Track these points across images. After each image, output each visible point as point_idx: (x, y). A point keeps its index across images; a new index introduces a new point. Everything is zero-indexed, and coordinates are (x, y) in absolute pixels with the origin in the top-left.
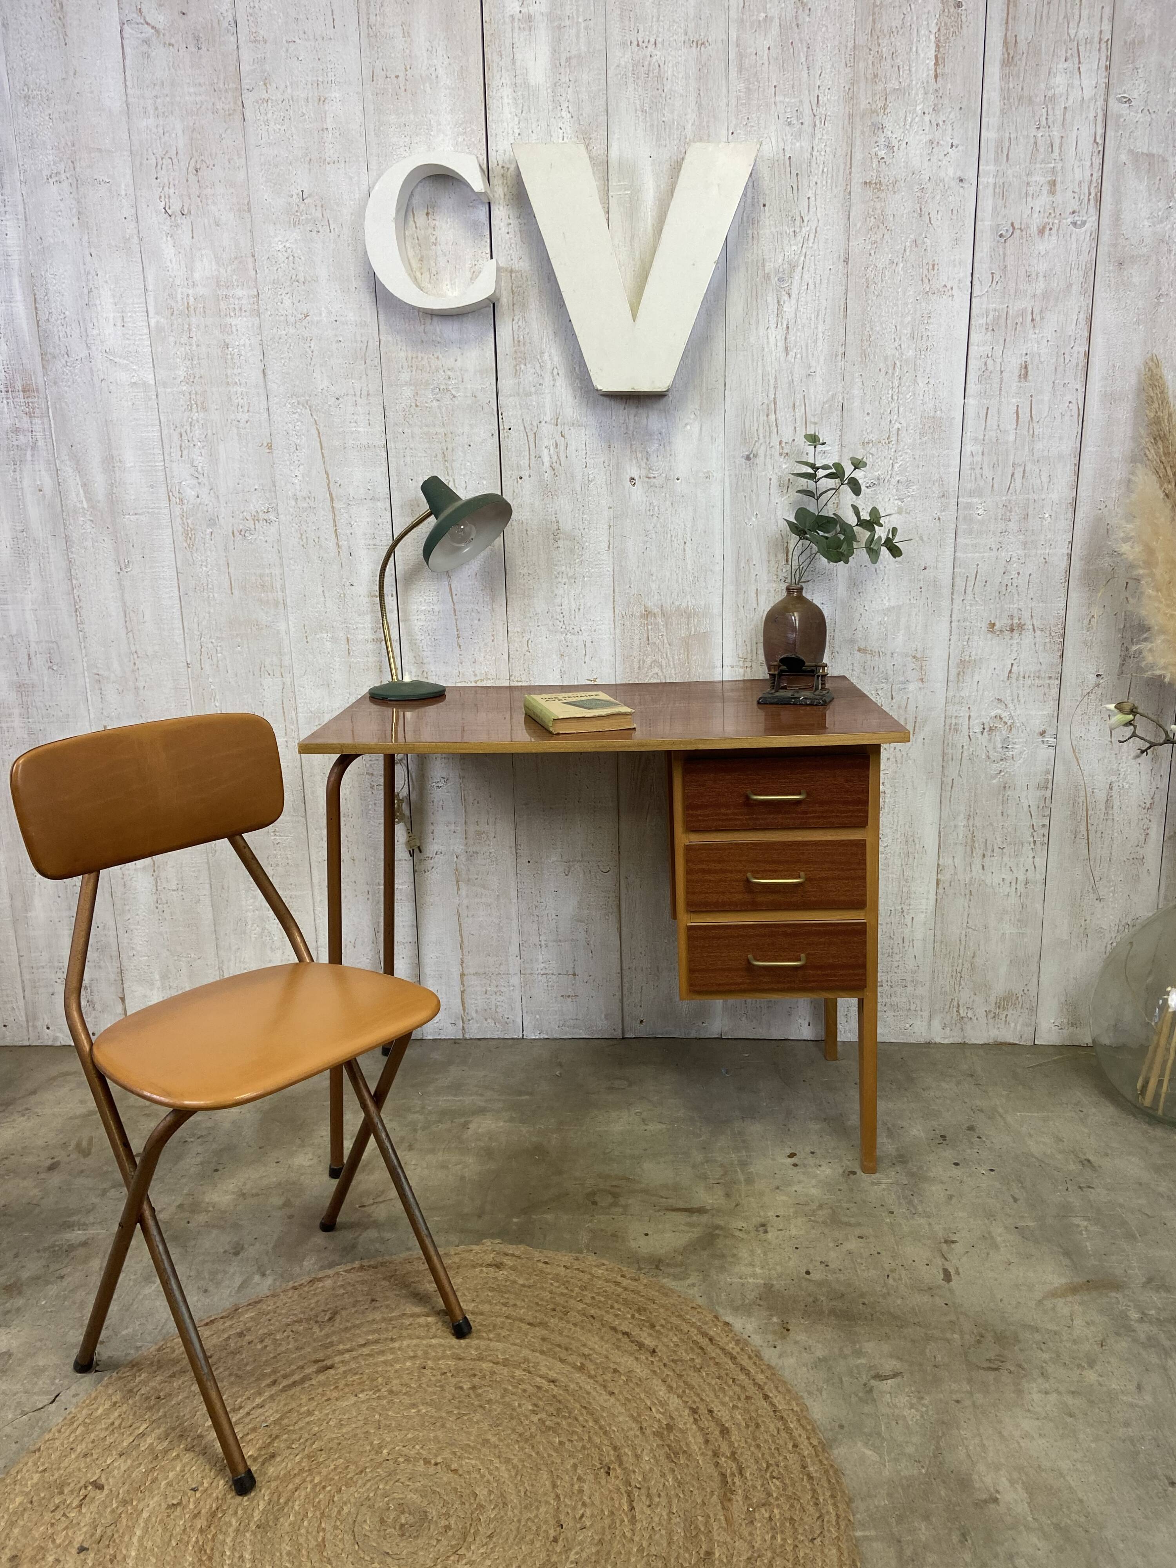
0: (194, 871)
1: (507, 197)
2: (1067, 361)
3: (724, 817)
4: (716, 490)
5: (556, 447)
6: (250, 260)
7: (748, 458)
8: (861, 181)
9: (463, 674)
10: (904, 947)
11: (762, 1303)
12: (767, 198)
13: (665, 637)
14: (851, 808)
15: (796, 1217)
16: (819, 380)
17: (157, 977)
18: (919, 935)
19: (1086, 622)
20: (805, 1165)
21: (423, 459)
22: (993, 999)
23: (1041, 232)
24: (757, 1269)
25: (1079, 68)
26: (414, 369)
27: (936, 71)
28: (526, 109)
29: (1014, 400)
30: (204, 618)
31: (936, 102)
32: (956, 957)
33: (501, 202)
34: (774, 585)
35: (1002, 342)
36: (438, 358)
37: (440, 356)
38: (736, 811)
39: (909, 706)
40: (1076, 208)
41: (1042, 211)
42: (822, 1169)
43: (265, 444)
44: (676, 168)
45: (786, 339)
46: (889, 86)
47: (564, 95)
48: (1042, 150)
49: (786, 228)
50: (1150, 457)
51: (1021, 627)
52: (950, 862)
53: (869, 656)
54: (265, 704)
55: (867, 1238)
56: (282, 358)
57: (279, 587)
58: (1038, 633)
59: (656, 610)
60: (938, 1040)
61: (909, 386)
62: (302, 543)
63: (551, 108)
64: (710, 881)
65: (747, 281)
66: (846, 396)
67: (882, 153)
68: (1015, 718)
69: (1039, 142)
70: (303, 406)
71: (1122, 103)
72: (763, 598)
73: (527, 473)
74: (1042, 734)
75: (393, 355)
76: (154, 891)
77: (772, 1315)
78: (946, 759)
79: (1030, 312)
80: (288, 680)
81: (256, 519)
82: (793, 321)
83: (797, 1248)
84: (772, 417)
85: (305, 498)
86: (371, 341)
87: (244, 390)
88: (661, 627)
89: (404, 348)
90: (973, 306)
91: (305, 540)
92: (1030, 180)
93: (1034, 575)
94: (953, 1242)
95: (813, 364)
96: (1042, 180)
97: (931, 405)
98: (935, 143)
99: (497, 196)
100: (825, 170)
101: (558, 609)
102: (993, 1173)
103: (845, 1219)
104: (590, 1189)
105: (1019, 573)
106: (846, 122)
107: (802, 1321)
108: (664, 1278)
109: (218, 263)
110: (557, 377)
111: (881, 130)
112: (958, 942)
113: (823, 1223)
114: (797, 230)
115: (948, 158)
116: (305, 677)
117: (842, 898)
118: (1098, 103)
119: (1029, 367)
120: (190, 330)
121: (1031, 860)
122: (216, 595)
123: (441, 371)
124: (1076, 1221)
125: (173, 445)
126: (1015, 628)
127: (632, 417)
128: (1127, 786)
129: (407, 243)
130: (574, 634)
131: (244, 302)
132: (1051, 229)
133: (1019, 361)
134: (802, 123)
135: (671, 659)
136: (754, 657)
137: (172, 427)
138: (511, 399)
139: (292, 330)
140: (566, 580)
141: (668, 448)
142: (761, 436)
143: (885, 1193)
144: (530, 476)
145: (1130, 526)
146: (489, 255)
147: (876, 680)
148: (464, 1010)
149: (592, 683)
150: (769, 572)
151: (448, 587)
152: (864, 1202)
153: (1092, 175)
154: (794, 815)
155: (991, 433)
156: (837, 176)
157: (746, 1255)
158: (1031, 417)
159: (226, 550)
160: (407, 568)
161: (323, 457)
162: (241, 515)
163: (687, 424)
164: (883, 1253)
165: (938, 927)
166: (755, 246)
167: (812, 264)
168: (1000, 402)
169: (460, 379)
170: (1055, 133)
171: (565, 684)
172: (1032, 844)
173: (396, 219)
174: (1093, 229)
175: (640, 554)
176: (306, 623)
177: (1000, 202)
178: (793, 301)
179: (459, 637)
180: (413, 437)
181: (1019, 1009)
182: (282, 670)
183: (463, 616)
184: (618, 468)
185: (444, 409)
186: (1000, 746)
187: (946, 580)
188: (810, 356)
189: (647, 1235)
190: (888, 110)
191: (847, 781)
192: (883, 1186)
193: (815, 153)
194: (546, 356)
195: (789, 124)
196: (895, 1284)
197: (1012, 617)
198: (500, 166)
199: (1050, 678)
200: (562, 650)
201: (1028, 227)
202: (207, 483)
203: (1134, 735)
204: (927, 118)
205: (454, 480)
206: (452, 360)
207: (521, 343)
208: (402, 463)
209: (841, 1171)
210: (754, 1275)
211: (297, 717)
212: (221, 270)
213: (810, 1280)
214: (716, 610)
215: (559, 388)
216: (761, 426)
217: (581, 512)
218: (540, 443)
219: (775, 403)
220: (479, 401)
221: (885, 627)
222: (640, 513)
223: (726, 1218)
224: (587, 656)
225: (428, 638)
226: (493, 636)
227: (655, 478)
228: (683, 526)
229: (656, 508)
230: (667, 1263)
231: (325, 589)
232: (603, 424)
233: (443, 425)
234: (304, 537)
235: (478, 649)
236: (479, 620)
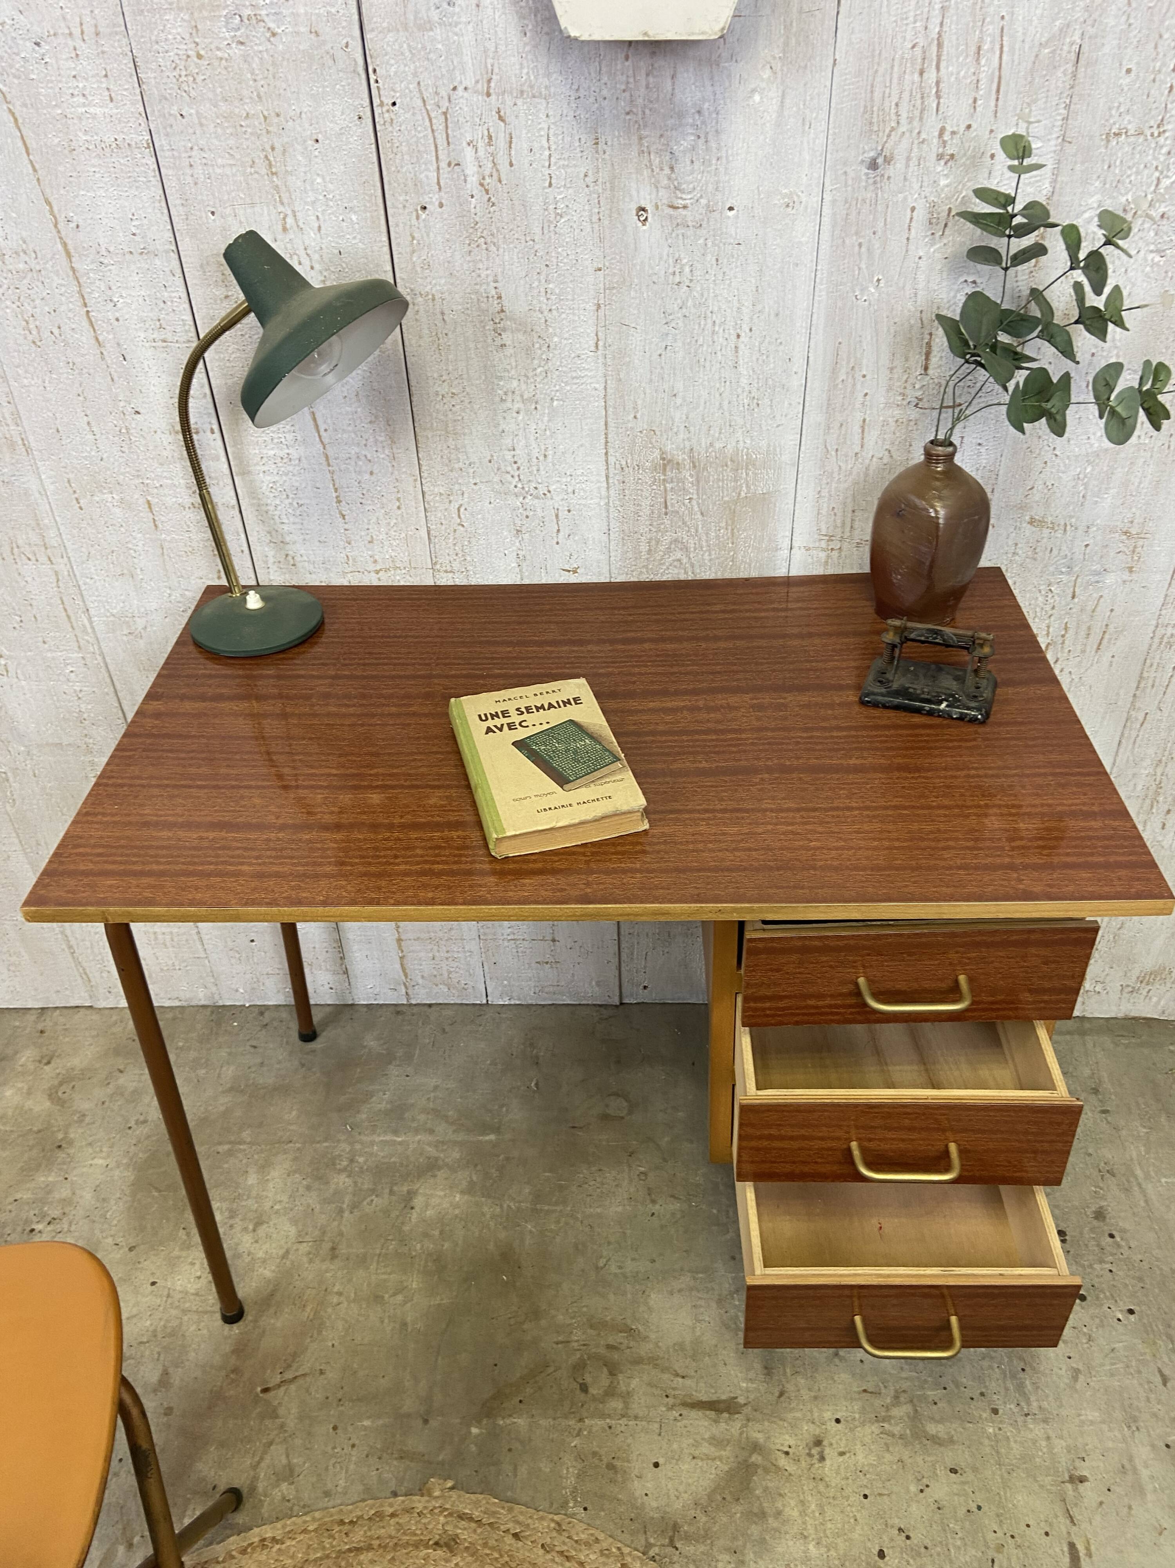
4: (804, 232)
5: (490, 144)
7: (873, 165)
9: (354, 560)
13: (694, 503)
15: (863, 1424)
21: (228, 171)
24: (811, 1547)
34: (897, 412)
39: (1099, 608)
53: (1046, 531)
54: (34, 603)
55: (963, 1471)
59: (680, 457)
62: (30, 338)
66: (1091, 31)
72: (872, 436)
73: (435, 198)
78: (1142, 685)
80: (64, 570)
83: (866, 1496)
84: (931, 76)
88: (690, 486)
91: (34, 332)
94: (1082, 1480)
101: (508, 456)
102: (1132, 1318)
103: (932, 1428)
104: (578, 1355)
113: (901, 1437)
116: (91, 563)
127: (642, 77)
130: (537, 498)
135: (704, 538)
136: (847, 534)
138: (390, 37)
140: (520, 405)
141: (713, 145)
142: (903, 121)
144: (441, 205)
148: (406, 975)
150: (890, 389)
151: (308, 418)
157: (795, 1513)
160: (230, 382)
161: (35, 170)
163: (754, 91)
164: (985, 1506)
175: (655, 356)
176: (71, 476)
179: (339, 502)
180: (201, 125)
182: (49, 552)
183: (343, 467)
184: (612, 189)
185: (256, 62)
189: (656, 1465)
200: (519, 523)
205: (294, 212)
208: (188, 181)
211: (91, 623)
214: (787, 457)
215: (490, 11)
216: (906, 96)
217: (542, 277)
218: (457, 133)
219: (940, 45)
220: (324, 42)
221: (1086, 486)
222: (655, 278)
223: (766, 1423)
224: (561, 534)
225: (287, 502)
226: (398, 499)
227: (685, 207)
228: (736, 304)
229: (687, 269)
230: (686, 1532)
231: (90, 418)
232: (582, 93)
233: (259, 96)
234: (32, 326)
235: (374, 520)
236: (371, 473)
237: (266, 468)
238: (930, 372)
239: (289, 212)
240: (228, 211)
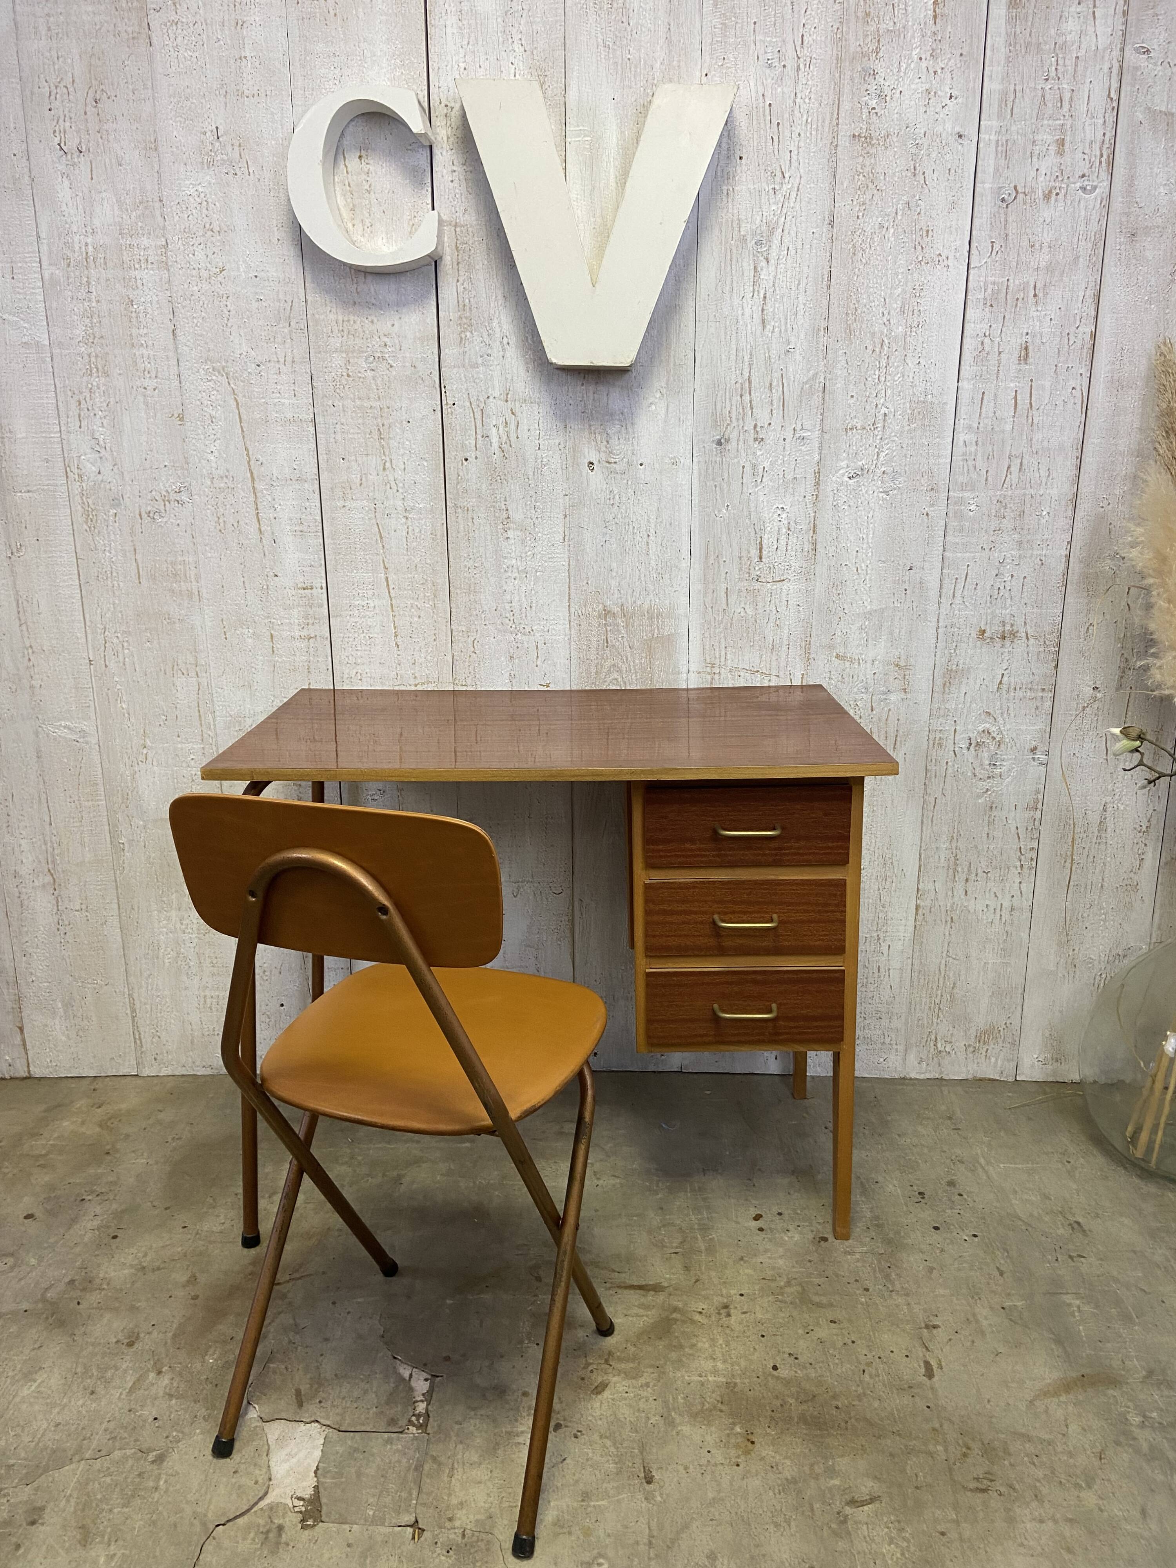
0: (100, 890)
1: (451, 139)
2: (1071, 342)
3: (689, 853)
4: (683, 478)
5: (506, 427)
6: (157, 205)
7: (719, 443)
8: (848, 134)
9: (401, 676)
10: (879, 977)
11: (723, 1408)
12: (744, 151)
13: (625, 640)
14: (830, 844)
15: (762, 1297)
16: (798, 357)
17: (60, 1005)
18: (895, 964)
19: (1084, 629)
20: (771, 1230)
21: (356, 436)
22: (972, 1032)
23: (1047, 197)
24: (719, 1364)
25: (1094, 13)
26: (346, 332)
27: (935, 11)
28: (472, 38)
29: (1012, 385)
30: (109, 610)
31: (934, 46)
32: (935, 987)
33: (445, 145)
34: (746, 584)
35: (1001, 319)
36: (372, 322)
37: (375, 320)
38: (702, 846)
39: (890, 718)
40: (1086, 171)
41: (1048, 174)
42: (789, 1234)
43: (176, 415)
44: (643, 111)
45: (763, 310)
46: (883, 26)
47: (516, 25)
48: (1050, 105)
49: (764, 185)
50: (1161, 452)
51: (1014, 634)
52: (930, 886)
53: (848, 664)
54: (178, 706)
55: (840, 1322)
56: (194, 318)
57: (192, 577)
58: (1032, 641)
59: (616, 610)
60: (913, 1075)
61: (898, 366)
62: (218, 528)
63: (501, 39)
64: (672, 923)
65: (721, 243)
66: (829, 376)
67: (873, 103)
68: (1004, 733)
69: (1047, 97)
70: (219, 372)
71: (1139, 53)
72: (732, 598)
73: (473, 454)
74: (1033, 750)
75: (322, 317)
76: (55, 911)
77: (734, 1424)
78: (929, 776)
79: (1032, 286)
80: (204, 681)
81: (166, 500)
82: (771, 290)
83: (763, 1336)
84: (747, 398)
85: (222, 477)
86: (296, 300)
87: (152, 353)
88: (621, 628)
89: (334, 310)
90: (971, 278)
91: (222, 525)
92: (1036, 138)
93: (1028, 578)
94: (935, 1327)
95: (793, 339)
96: (1049, 138)
97: (921, 388)
98: (932, 93)
99: (439, 139)
100: (809, 120)
101: (507, 606)
102: (976, 1239)
103: (816, 1299)
104: (534, 1262)
105: (1012, 576)
106: (834, 65)
107: (769, 1430)
108: (614, 1376)
109: (120, 209)
110: (507, 346)
111: (872, 77)
112: (937, 972)
113: (791, 1303)
114: (777, 187)
115: (946, 111)
116: (224, 677)
117: (818, 943)
118: (1114, 53)
119: (1030, 349)
120: (88, 283)
121: (1017, 884)
122: (121, 584)
123: (376, 337)
124: (1068, 1299)
125: (71, 413)
126: (1007, 636)
127: (591, 394)
128: (1122, 808)
129: (337, 189)
130: (525, 635)
131: (150, 252)
132: (1057, 194)
133: (1019, 341)
134: (784, 66)
135: (632, 664)
136: (722, 663)
137: (70, 394)
138: (455, 370)
139: (206, 286)
140: (517, 575)
141: (630, 430)
142: (734, 419)
143: (859, 1264)
144: (476, 458)
145: (1140, 530)
146: (430, 206)
147: (855, 690)
149: (545, 688)
150: (740, 569)
151: (383, 580)
152: (837, 1275)
153: (1104, 134)
154: (767, 852)
155: (986, 421)
156: (823, 127)
157: (706, 1346)
158: (1031, 403)
159: (132, 533)
161: (243, 431)
162: (149, 495)
163: (651, 403)
164: (859, 1342)
165: (915, 956)
166: (730, 205)
167: (793, 226)
168: (997, 387)
169: (398, 347)
170: (1065, 86)
171: (515, 689)
172: (1019, 868)
173: (324, 162)
174: (1104, 195)
175: (600, 546)
176: (225, 616)
177: (1003, 162)
178: (772, 268)
180: (344, 411)
181: (1001, 1045)
182: (198, 669)
183: (402, 612)
184: (574, 451)
185: (379, 381)
186: (987, 762)
187: (933, 581)
188: (789, 329)
190: (881, 54)
191: (826, 815)
192: (858, 1256)
193: (798, 100)
194: (495, 323)
195: (770, 66)
196: (872, 1381)
197: (1003, 623)
198: (443, 105)
199: (1043, 690)
200: (512, 652)
201: (1033, 191)
202: (109, 458)
203: (1141, 763)
204: (924, 64)
205: (391, 460)
206: (389, 324)
207: (467, 308)
208: (332, 440)
209: (810, 1236)
210: (715, 1372)
211: (215, 721)
212: (124, 217)
213: (778, 1378)
214: (682, 611)
215: (510, 359)
216: (734, 408)
217: (533, 500)
218: (488, 420)
219: (750, 383)
220: (418, 372)
221: (866, 632)
222: (598, 501)
223: (685, 1297)
224: (540, 659)
225: (362, 635)
226: (435, 634)
227: (615, 463)
228: (646, 517)
229: (617, 497)
230: (618, 1357)
231: (245, 579)
232: (558, 402)
233: (379, 397)
234: (221, 521)
235: (417, 648)
236: (419, 617)
237: (351, 613)
238: (763, 560)
239: (388, 460)
240: (353, 458)
